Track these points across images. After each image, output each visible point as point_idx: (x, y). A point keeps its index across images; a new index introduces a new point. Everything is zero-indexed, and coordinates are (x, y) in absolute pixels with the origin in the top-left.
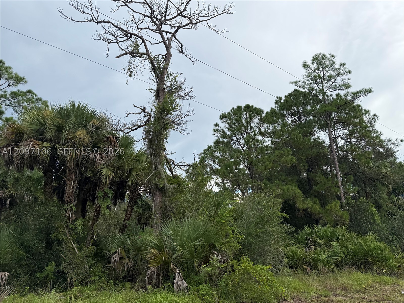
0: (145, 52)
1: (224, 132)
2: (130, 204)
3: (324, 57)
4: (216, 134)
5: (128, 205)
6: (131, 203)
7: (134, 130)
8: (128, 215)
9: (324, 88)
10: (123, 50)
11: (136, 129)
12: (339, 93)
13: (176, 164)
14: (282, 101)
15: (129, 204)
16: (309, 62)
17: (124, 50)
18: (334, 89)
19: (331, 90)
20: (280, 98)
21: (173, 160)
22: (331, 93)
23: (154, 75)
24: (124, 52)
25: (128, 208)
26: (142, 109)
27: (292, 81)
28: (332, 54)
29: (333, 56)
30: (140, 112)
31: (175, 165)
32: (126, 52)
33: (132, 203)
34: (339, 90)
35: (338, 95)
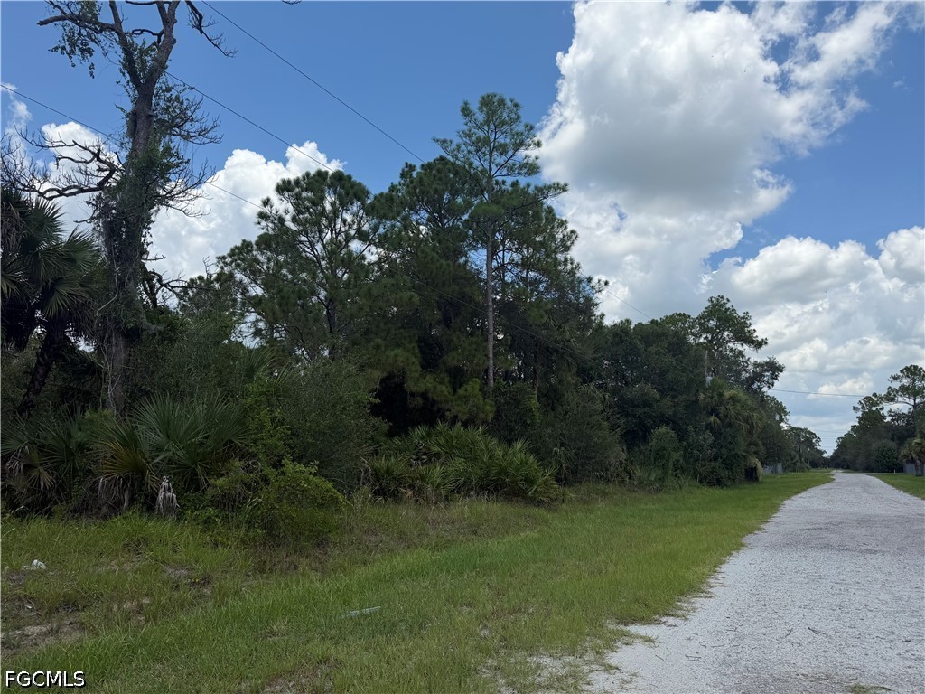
0: (111, 21)
1: (281, 220)
2: (44, 359)
3: (502, 102)
4: (263, 223)
5: (38, 361)
6: (46, 357)
7: (67, 195)
8: (36, 383)
9: (493, 166)
10: (56, 6)
11: (74, 194)
12: (517, 181)
13: (164, 282)
14: (414, 174)
15: (41, 359)
16: (474, 106)
17: (59, 8)
18: (511, 170)
19: (505, 172)
20: (412, 168)
21: (159, 275)
22: (505, 178)
23: (128, 78)
24: (58, 13)
25: (36, 367)
26: (93, 153)
27: (438, 137)
28: (517, 101)
29: (516, 105)
30: (88, 160)
31: (162, 285)
32: (65, 14)
33: (49, 357)
34: (519, 173)
35: (515, 184)
